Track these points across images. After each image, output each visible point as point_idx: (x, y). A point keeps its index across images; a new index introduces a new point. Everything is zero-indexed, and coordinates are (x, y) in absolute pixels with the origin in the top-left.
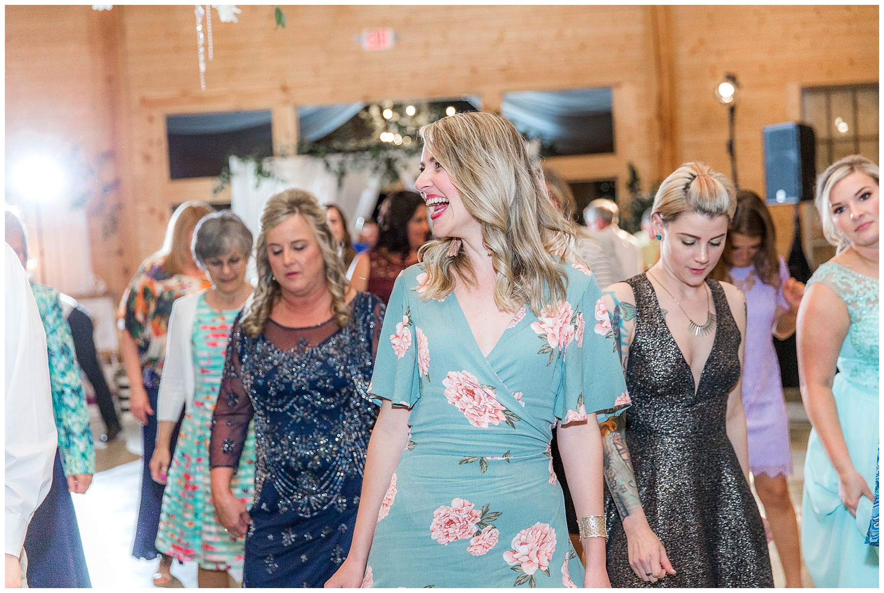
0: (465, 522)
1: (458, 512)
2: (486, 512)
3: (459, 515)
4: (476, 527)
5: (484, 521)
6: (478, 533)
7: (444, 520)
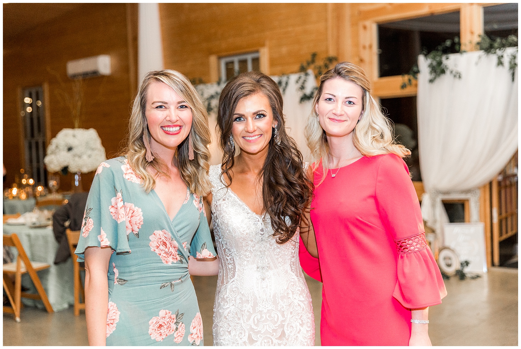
0: (169, 324)
1: (163, 319)
2: (178, 315)
3: (165, 320)
4: (175, 326)
5: (178, 321)
6: (177, 329)
7: (156, 326)
